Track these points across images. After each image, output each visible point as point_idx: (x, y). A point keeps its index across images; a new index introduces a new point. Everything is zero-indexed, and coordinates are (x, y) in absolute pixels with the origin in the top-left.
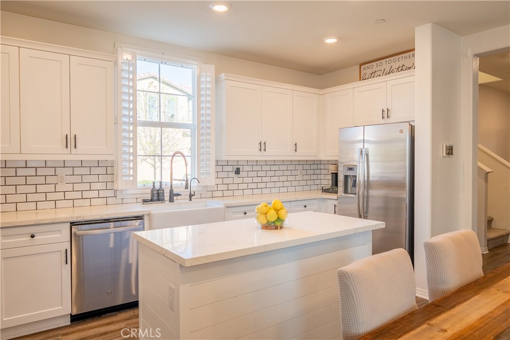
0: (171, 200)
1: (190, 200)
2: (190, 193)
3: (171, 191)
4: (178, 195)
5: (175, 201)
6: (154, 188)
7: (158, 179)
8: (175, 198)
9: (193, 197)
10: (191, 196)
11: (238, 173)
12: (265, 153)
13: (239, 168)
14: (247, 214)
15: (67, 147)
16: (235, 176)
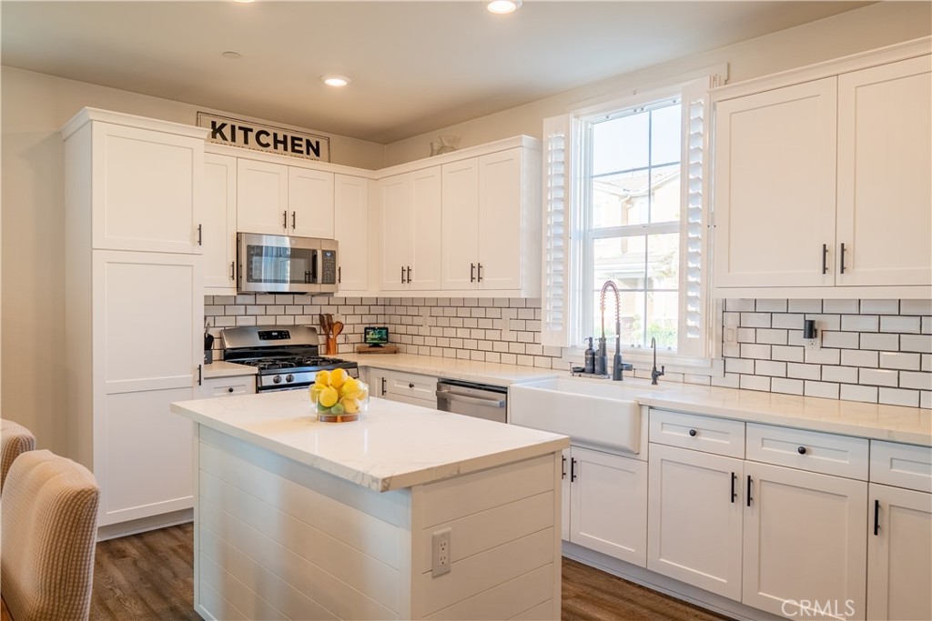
0: (618, 377)
1: (655, 382)
2: (655, 368)
3: (618, 359)
4: (629, 368)
5: (624, 378)
6: (590, 349)
7: (597, 335)
8: (624, 372)
9: (660, 377)
10: (656, 375)
11: (811, 330)
12: (846, 279)
13: (811, 323)
14: (701, 438)
15: (472, 278)
16: (806, 342)
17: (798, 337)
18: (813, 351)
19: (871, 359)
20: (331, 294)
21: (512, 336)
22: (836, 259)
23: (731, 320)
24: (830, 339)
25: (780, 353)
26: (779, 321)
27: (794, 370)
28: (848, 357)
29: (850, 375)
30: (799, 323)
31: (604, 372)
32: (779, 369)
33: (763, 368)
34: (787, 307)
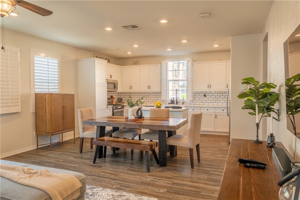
0: (177, 103)
1: (183, 104)
4: (179, 103)
6: (171, 100)
10: (183, 103)
11: (205, 96)
12: (211, 89)
13: (205, 95)
14: (194, 110)
15: (148, 88)
16: (204, 97)
17: (203, 97)
18: (205, 99)
19: (212, 99)
20: (116, 91)
21: (153, 99)
22: (209, 86)
23: (194, 94)
24: (207, 97)
25: (200, 99)
26: (200, 94)
27: (202, 101)
28: (209, 99)
29: (210, 101)
30: (203, 95)
31: (174, 103)
32: (200, 101)
33: (198, 101)
34: (201, 92)
